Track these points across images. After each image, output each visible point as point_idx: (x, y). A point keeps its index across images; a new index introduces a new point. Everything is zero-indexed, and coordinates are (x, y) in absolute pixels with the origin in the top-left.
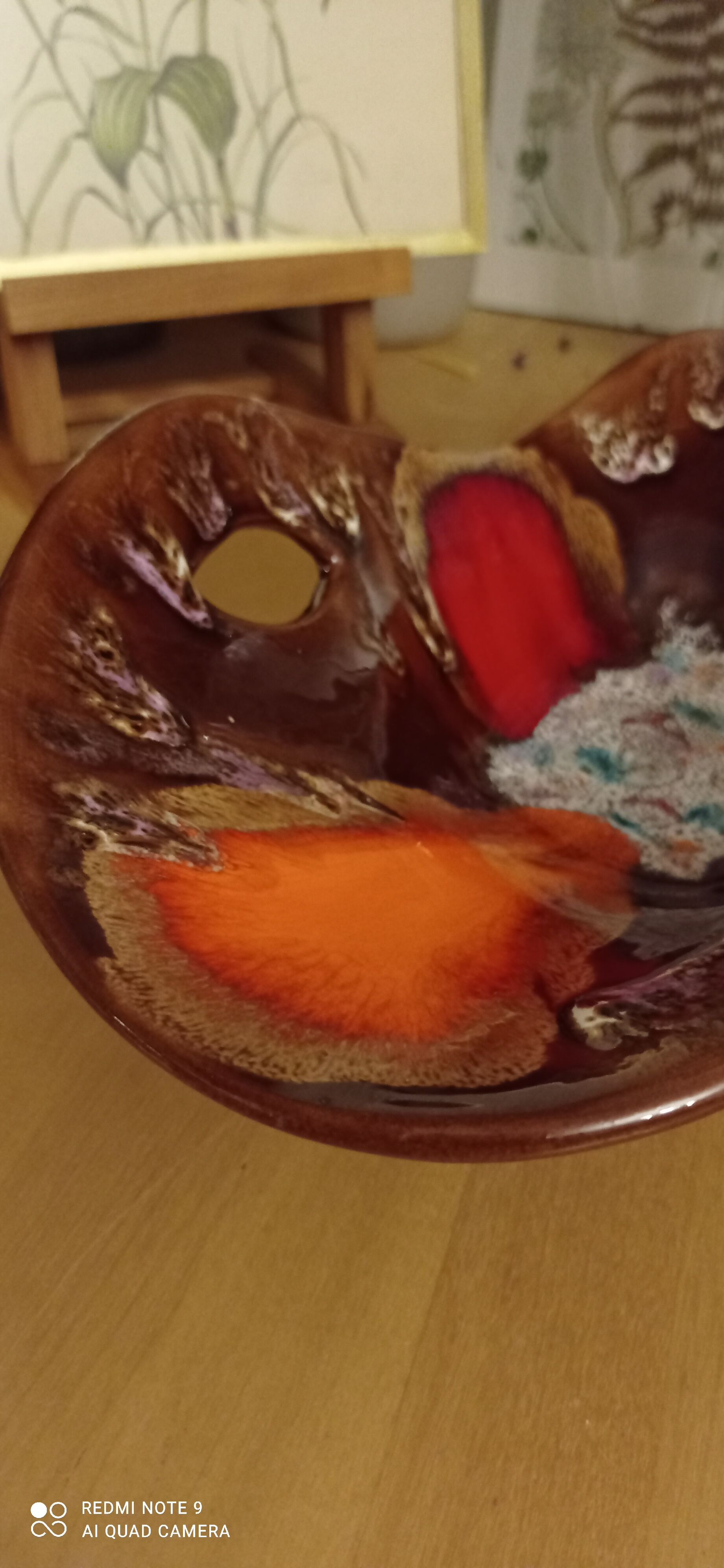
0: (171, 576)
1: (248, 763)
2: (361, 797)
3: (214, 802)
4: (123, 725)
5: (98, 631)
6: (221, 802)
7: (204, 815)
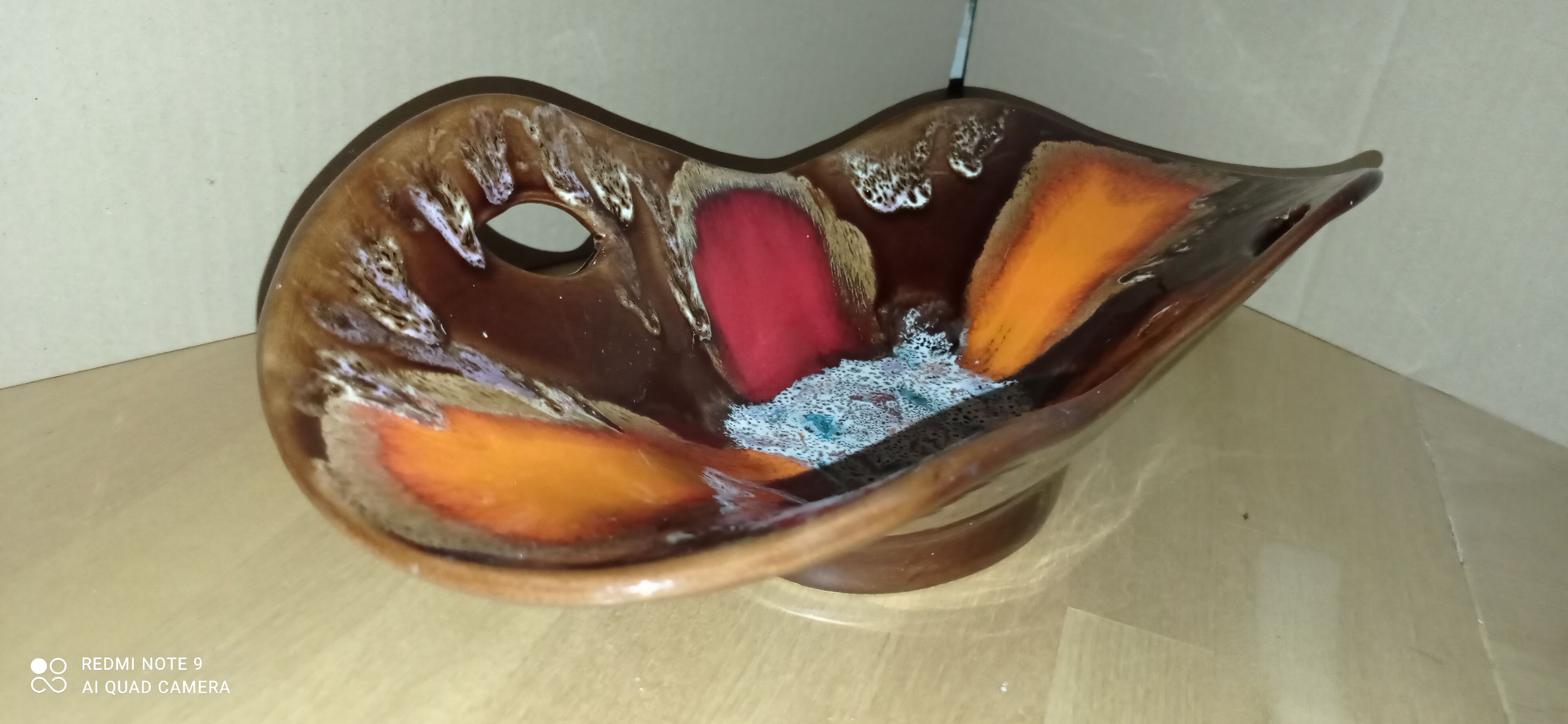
0: (456, 225)
1: (491, 367)
2: (588, 409)
3: (452, 387)
4: (389, 322)
5: (383, 253)
6: (459, 389)
7: (441, 394)
